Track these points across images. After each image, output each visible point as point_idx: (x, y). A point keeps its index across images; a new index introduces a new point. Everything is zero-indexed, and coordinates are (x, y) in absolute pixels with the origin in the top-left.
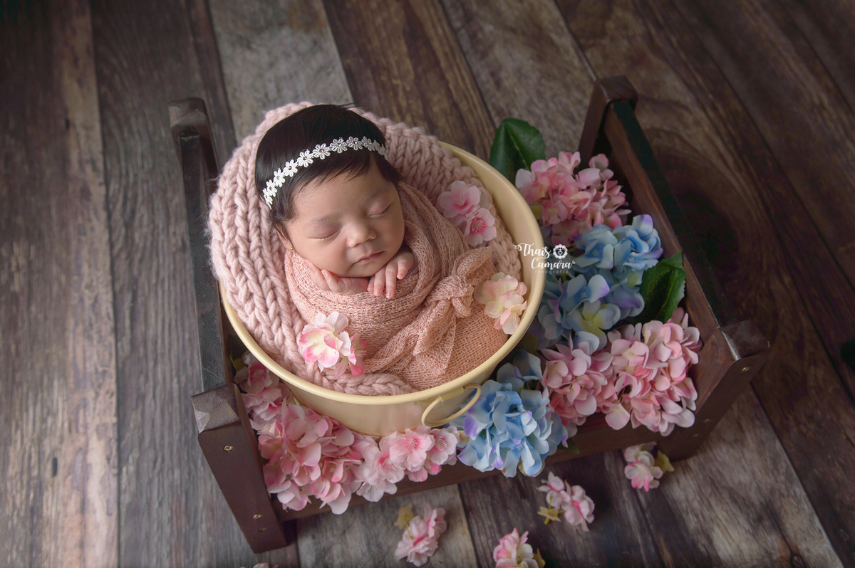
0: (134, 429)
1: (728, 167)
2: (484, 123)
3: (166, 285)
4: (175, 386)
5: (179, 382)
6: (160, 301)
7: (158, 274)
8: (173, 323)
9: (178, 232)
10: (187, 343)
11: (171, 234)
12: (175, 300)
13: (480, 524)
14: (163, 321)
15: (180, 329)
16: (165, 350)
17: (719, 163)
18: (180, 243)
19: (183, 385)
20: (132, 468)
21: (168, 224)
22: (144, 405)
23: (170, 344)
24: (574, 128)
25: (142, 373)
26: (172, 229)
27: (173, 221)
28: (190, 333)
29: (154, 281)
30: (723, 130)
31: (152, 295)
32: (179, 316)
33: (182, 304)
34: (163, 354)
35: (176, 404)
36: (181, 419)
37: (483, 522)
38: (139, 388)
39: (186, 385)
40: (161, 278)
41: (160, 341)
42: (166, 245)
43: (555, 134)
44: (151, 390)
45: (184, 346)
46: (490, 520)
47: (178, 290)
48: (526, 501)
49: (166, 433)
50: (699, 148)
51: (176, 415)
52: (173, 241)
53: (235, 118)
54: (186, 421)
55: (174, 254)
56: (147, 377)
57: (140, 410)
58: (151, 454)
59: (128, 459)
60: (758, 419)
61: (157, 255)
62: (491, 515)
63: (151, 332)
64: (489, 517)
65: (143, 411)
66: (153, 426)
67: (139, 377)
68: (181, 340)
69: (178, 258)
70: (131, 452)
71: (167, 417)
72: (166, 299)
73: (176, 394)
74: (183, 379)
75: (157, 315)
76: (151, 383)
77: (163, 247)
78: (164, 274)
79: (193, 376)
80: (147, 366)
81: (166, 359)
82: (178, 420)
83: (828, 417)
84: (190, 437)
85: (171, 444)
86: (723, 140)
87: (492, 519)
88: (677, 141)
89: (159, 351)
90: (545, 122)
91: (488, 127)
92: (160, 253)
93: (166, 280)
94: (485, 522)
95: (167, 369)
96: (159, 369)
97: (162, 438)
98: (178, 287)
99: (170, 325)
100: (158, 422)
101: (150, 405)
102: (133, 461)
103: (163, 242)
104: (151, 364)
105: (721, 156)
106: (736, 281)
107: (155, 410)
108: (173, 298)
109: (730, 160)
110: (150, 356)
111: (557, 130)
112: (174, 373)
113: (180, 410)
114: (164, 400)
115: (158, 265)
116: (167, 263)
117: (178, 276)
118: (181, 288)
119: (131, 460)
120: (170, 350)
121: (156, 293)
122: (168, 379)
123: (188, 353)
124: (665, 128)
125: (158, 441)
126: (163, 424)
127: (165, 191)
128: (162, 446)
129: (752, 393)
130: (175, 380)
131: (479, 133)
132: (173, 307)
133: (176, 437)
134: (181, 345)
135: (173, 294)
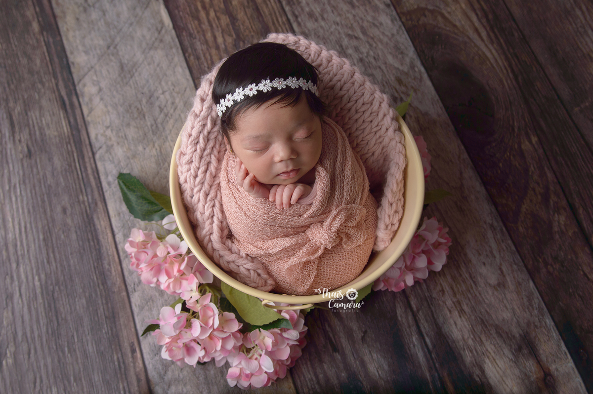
0: (8, 326)
1: (483, 40)
2: (277, 14)
3: (18, 190)
4: (37, 283)
5: (40, 280)
6: (14, 206)
7: (10, 180)
8: (28, 225)
9: (23, 139)
10: (42, 243)
11: (17, 141)
12: (27, 204)
13: (302, 378)
14: (20, 224)
15: (34, 230)
16: (24, 252)
17: (474, 37)
18: (26, 149)
19: (43, 282)
20: (10, 361)
21: (13, 132)
22: (13, 304)
23: (28, 245)
24: (353, 12)
25: (7, 274)
26: (17, 137)
27: (17, 129)
28: (44, 234)
29: (7, 188)
30: (477, 6)
31: (7, 201)
32: (32, 219)
33: (33, 207)
34: (23, 256)
35: (40, 300)
36: (46, 313)
37: (304, 376)
38: (7, 289)
39: (46, 282)
40: (13, 184)
41: (19, 243)
42: (13, 152)
43: (338, 19)
44: (17, 289)
45: (40, 247)
46: (310, 374)
47: (29, 195)
48: (337, 354)
49: (35, 327)
50: (458, 24)
51: (41, 309)
52: (20, 148)
53: (60, 24)
54: (50, 314)
55: (22, 160)
56: (12, 277)
57: (10, 308)
58: (25, 347)
59: (6, 354)
60: (516, 264)
61: (7, 163)
62: (310, 369)
63: (10, 236)
64: (309, 371)
65: (13, 308)
66: (23, 322)
67: (5, 278)
68: (37, 242)
69: (25, 164)
70: (8, 347)
71: (34, 312)
72: (20, 204)
73: (38, 291)
74: (43, 276)
75: (13, 219)
76: (16, 283)
77: (11, 155)
78: (15, 180)
79: (51, 272)
80: (11, 268)
81: (26, 260)
82: (43, 314)
83: (569, 257)
84: (55, 328)
85: (40, 336)
86: (477, 15)
87: (311, 373)
88: (440, 18)
89: (19, 253)
90: (329, 9)
91: (281, 17)
92: (10, 161)
93: (18, 185)
94: (306, 376)
95: (28, 268)
96: (22, 269)
97: (32, 332)
98: (28, 191)
99: (26, 228)
100: (27, 317)
101: (18, 303)
102: (11, 354)
103: (11, 149)
104: (14, 266)
105: (476, 30)
106: (494, 144)
107: (23, 307)
108: (25, 203)
109: (484, 34)
110: (12, 258)
111: (339, 15)
112: (35, 271)
113: (44, 305)
114: (29, 297)
115: (9, 172)
116: (16, 170)
117: (27, 181)
118: (31, 192)
119: (8, 355)
120: (28, 251)
121: (11, 198)
122: (30, 278)
123: (44, 252)
124: (430, 7)
125: (29, 335)
126: (31, 320)
127: (7, 101)
128: (33, 339)
129: (510, 242)
130: (37, 278)
131: (274, 24)
132: (26, 211)
133: (44, 329)
134: (37, 245)
135: (25, 198)
